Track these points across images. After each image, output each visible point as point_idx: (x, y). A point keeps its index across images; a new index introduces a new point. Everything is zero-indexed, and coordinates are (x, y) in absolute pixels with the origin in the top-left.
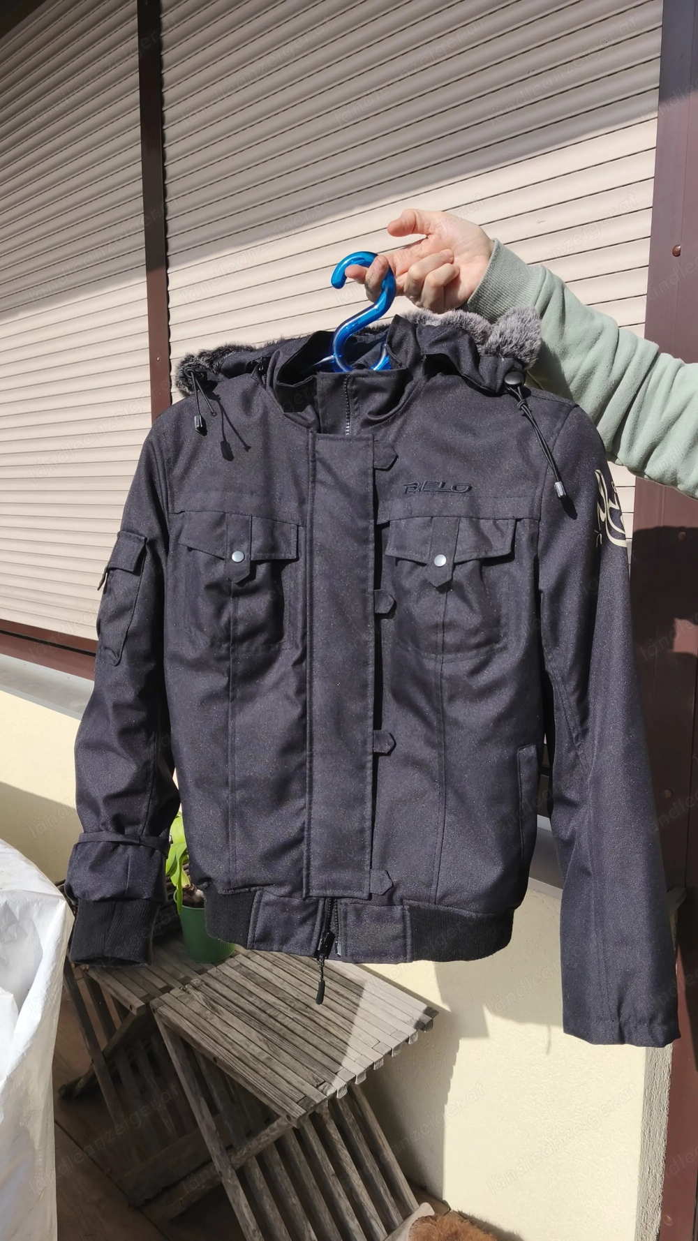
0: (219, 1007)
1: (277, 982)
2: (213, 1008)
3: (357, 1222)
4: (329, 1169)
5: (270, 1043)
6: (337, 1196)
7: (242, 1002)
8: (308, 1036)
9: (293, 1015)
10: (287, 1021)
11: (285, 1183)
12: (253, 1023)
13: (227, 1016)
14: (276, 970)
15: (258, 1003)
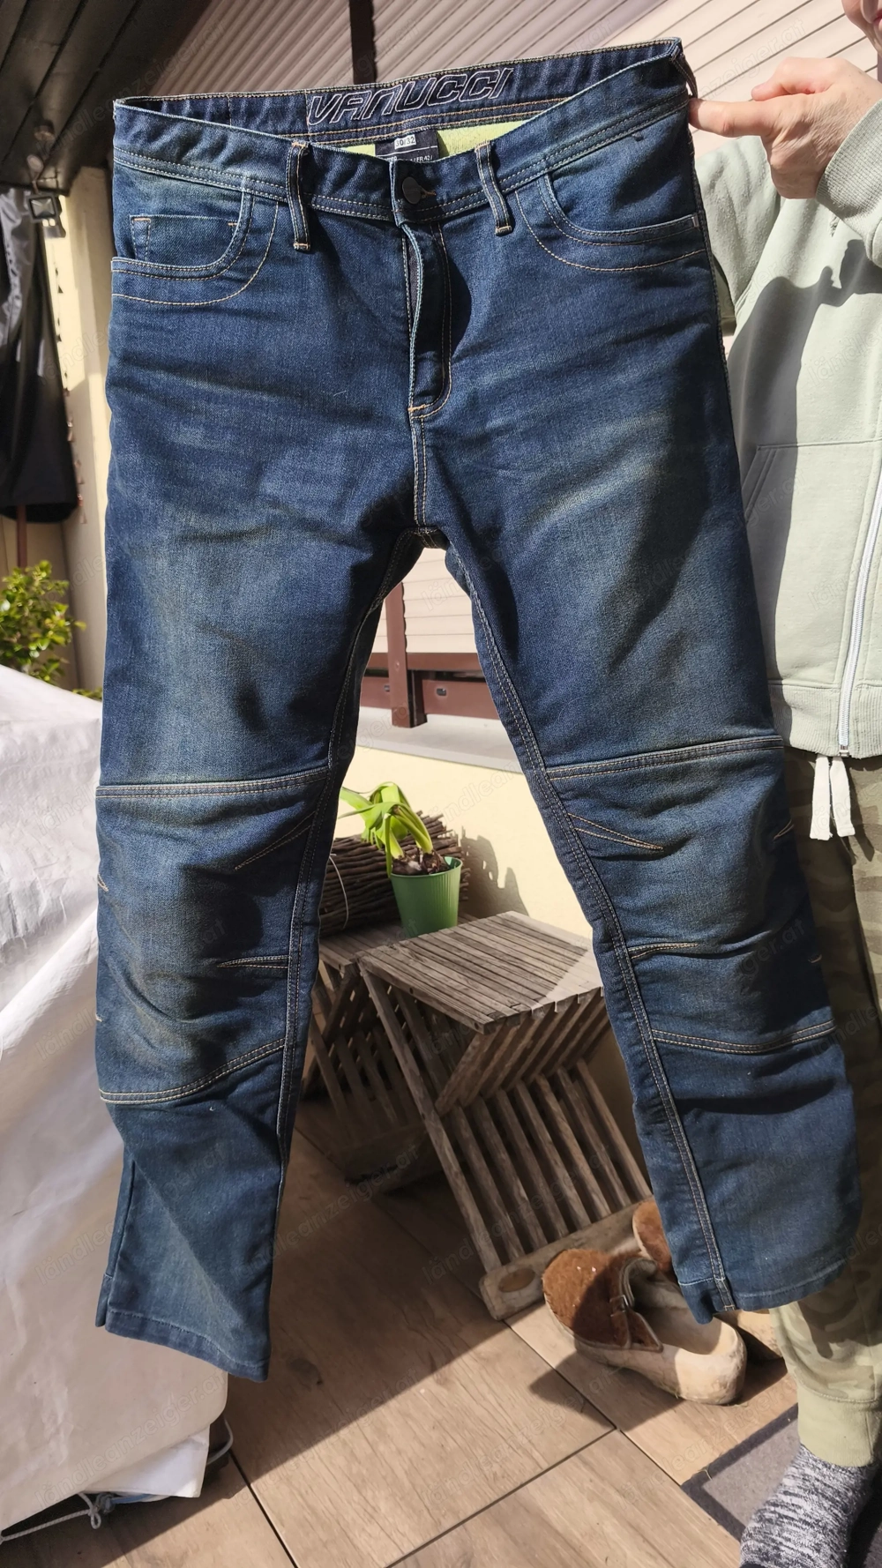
0: (423, 958)
1: (491, 944)
2: (417, 958)
3: (574, 1191)
4: (545, 1137)
5: (469, 980)
6: (553, 1162)
7: (448, 955)
8: (512, 977)
9: (499, 964)
10: (493, 968)
11: (495, 1139)
12: (456, 967)
13: (429, 962)
14: (491, 936)
15: (465, 956)
